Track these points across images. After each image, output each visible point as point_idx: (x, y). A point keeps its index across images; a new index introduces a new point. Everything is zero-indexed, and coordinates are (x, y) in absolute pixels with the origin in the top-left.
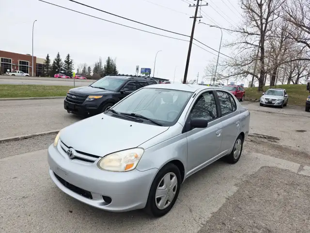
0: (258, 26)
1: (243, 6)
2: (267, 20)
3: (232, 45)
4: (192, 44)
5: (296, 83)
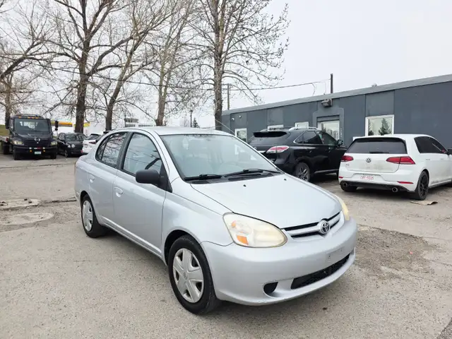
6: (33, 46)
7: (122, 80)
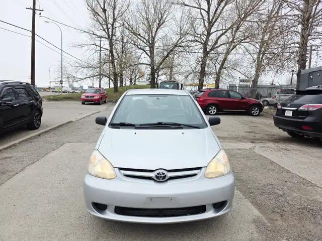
0: (104, 30)
1: (89, 8)
2: (113, 25)
3: (82, 46)
4: (35, 41)
5: (135, 84)
6: (180, 39)
7: (228, 53)
